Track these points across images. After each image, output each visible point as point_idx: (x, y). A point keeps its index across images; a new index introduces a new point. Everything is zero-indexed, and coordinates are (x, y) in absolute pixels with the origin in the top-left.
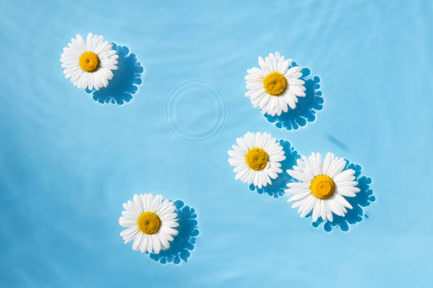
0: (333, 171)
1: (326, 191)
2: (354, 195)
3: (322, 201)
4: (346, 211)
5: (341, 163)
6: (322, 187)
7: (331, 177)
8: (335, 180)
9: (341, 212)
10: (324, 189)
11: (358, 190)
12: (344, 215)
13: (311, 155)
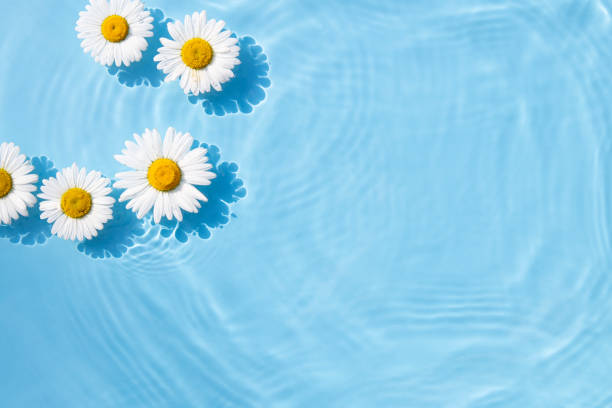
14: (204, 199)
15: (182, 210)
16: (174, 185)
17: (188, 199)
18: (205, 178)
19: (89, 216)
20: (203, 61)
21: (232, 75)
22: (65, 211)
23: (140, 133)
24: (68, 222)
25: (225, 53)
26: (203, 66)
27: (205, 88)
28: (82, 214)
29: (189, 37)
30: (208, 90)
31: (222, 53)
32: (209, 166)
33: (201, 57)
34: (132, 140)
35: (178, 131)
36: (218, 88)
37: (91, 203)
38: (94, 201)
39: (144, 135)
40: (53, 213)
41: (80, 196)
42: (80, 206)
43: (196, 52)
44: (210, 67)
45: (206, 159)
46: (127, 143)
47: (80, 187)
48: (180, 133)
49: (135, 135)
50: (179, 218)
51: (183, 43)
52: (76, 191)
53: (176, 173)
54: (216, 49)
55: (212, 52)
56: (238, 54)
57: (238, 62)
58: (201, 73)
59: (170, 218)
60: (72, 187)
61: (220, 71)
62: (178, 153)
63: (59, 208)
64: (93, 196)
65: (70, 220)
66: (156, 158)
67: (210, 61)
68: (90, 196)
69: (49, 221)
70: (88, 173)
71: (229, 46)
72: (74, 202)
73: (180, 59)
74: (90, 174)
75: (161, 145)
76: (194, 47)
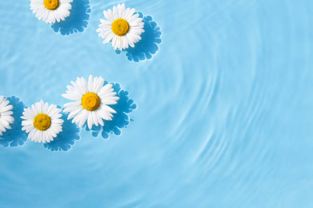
0: (95, 88)
1: (93, 104)
2: (115, 103)
3: (93, 112)
4: (112, 116)
5: (101, 80)
6: (90, 101)
7: (95, 93)
8: (99, 95)
9: (108, 117)
10: (91, 102)
11: (118, 98)
12: (111, 119)
13: (76, 80)
14: (115, 112)
15: (103, 120)
16: (96, 106)
17: (105, 113)
18: (114, 100)
19: (49, 129)
20: (124, 31)
21: (140, 38)
22: (36, 126)
23: (74, 81)
24: (37, 132)
25: (136, 26)
26: (124, 34)
27: (125, 46)
28: (45, 128)
29: (116, 18)
30: (127, 47)
31: (135, 26)
32: (115, 93)
33: (123, 29)
34: (71, 85)
35: (95, 77)
36: (133, 46)
37: (51, 122)
38: (52, 121)
39: (76, 81)
40: (29, 127)
41: (44, 118)
42: (44, 123)
43: (120, 26)
44: (128, 34)
45: (113, 89)
46: (68, 87)
47: (45, 113)
48: (96, 77)
49: (72, 82)
50: (102, 124)
51: (112, 22)
52: (42, 115)
53: (97, 100)
54: (131, 24)
55: (129, 26)
56: (143, 26)
57: (143, 31)
58: (123, 37)
59: (97, 125)
60: (40, 113)
61: (133, 37)
62: (96, 89)
63: (32, 125)
64: (52, 118)
65: (39, 131)
66: (85, 93)
67: (128, 31)
68: (50, 118)
69: (27, 132)
70: (49, 105)
71: (138, 23)
72: (41, 121)
73: (111, 30)
74: (51, 106)
75: (87, 85)
76: (119, 23)
